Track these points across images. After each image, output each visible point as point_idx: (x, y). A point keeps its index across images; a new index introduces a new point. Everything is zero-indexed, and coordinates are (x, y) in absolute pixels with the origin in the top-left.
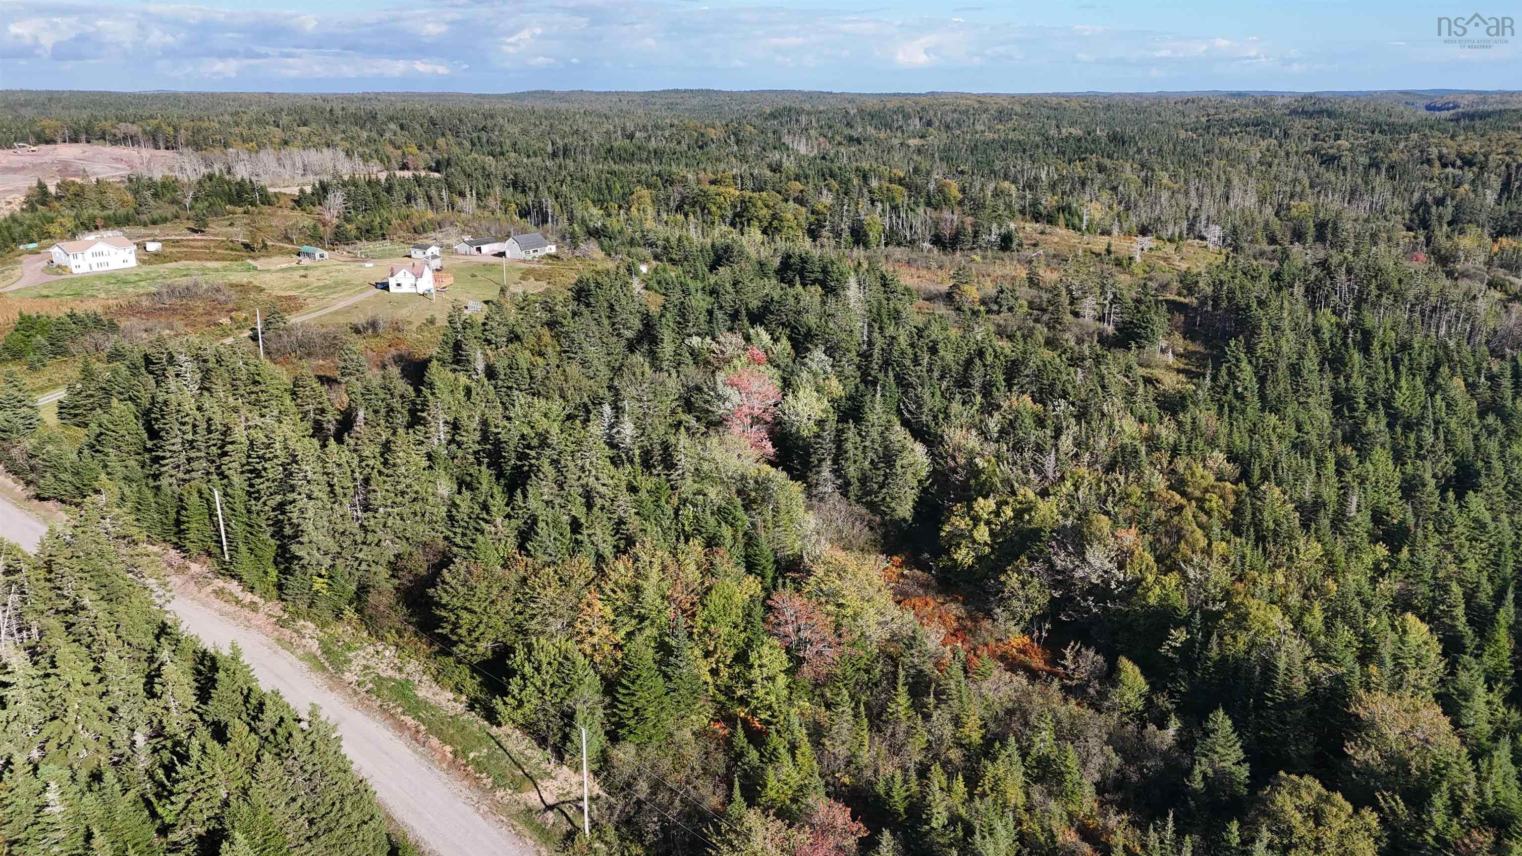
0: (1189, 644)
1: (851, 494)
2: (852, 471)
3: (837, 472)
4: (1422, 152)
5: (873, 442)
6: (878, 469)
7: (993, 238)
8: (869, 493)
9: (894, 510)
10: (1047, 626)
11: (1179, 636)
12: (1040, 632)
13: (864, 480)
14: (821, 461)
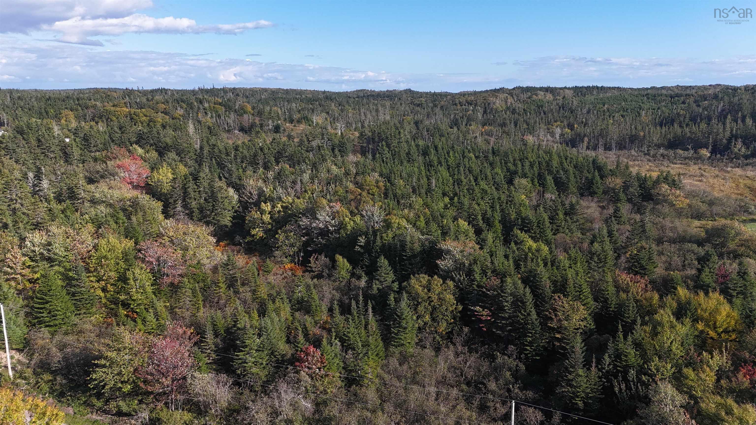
0: (368, 243)
1: (195, 218)
2: (194, 204)
3: (185, 206)
5: (204, 188)
6: (209, 202)
10: (302, 254)
11: (362, 240)
12: (299, 258)
13: (201, 210)
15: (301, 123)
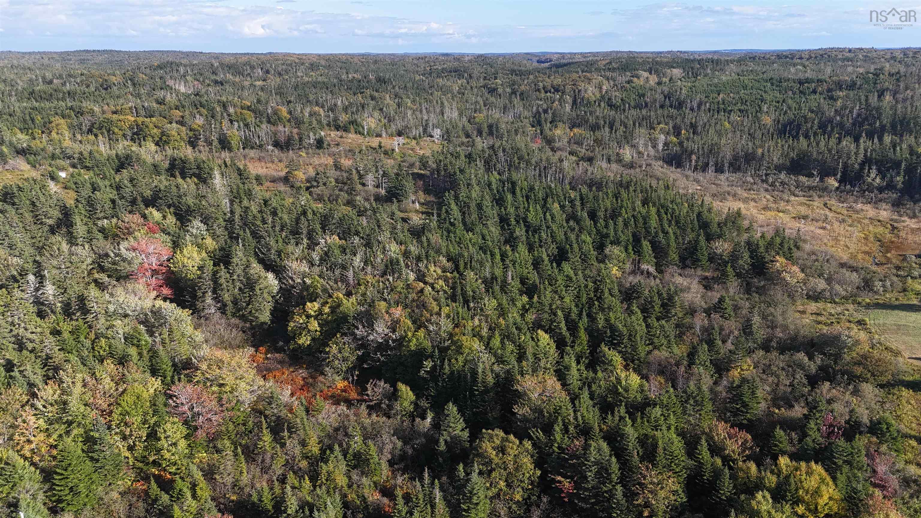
0: (434, 368)
1: (228, 313)
2: (227, 297)
3: (217, 299)
5: (238, 276)
6: (245, 293)
7: (312, 141)
8: (239, 310)
9: (257, 318)
10: (357, 373)
11: (428, 364)
12: (353, 377)
13: (235, 302)
14: (204, 293)
15: (350, 132)
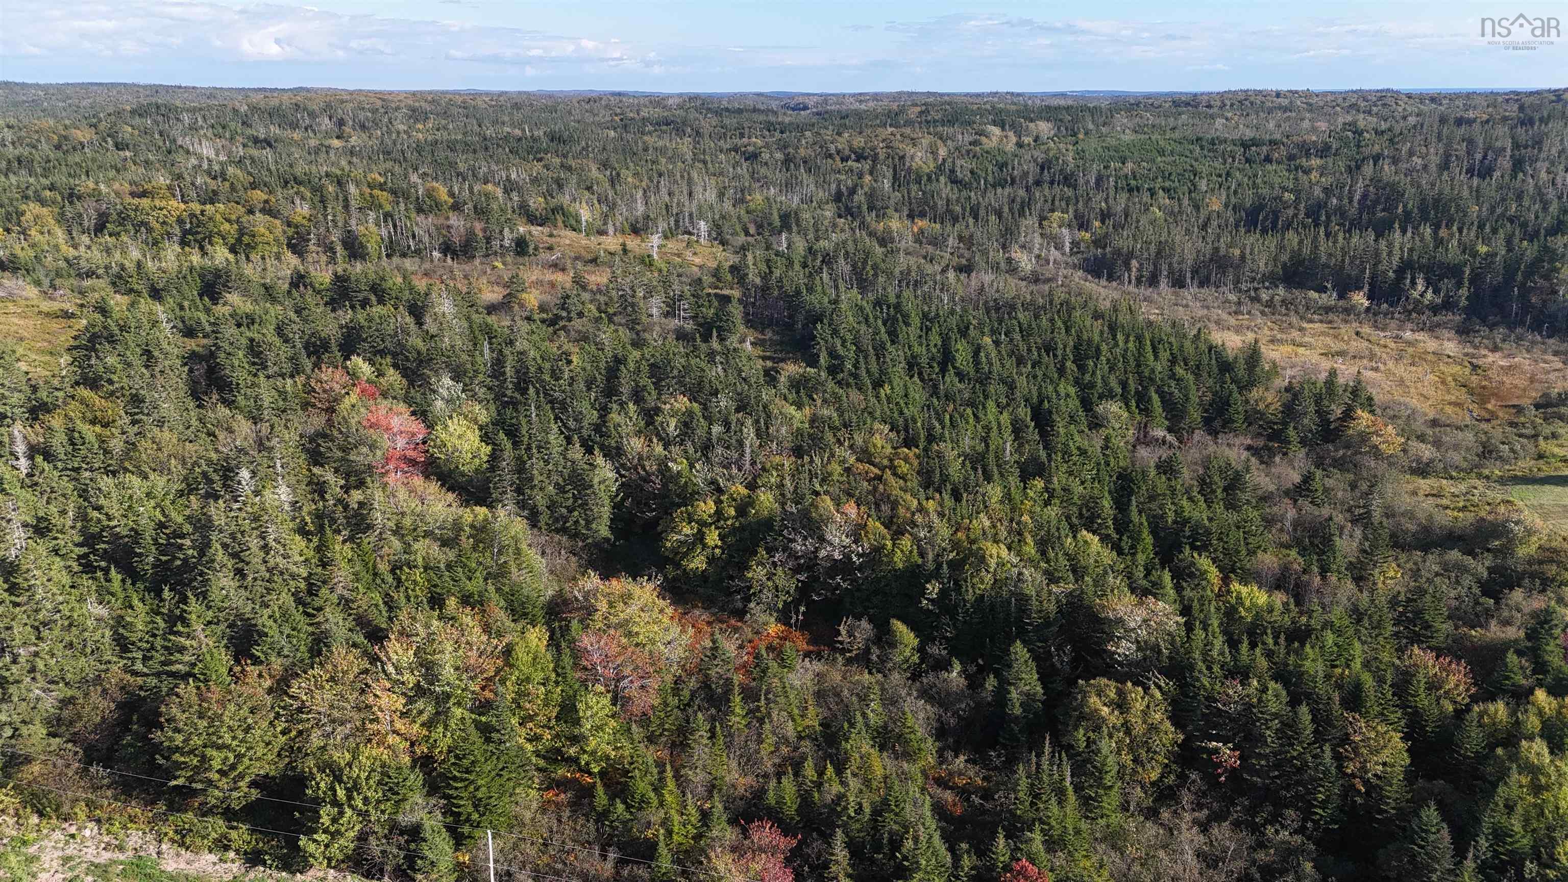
4: (821, 147)
7: (507, 243)
